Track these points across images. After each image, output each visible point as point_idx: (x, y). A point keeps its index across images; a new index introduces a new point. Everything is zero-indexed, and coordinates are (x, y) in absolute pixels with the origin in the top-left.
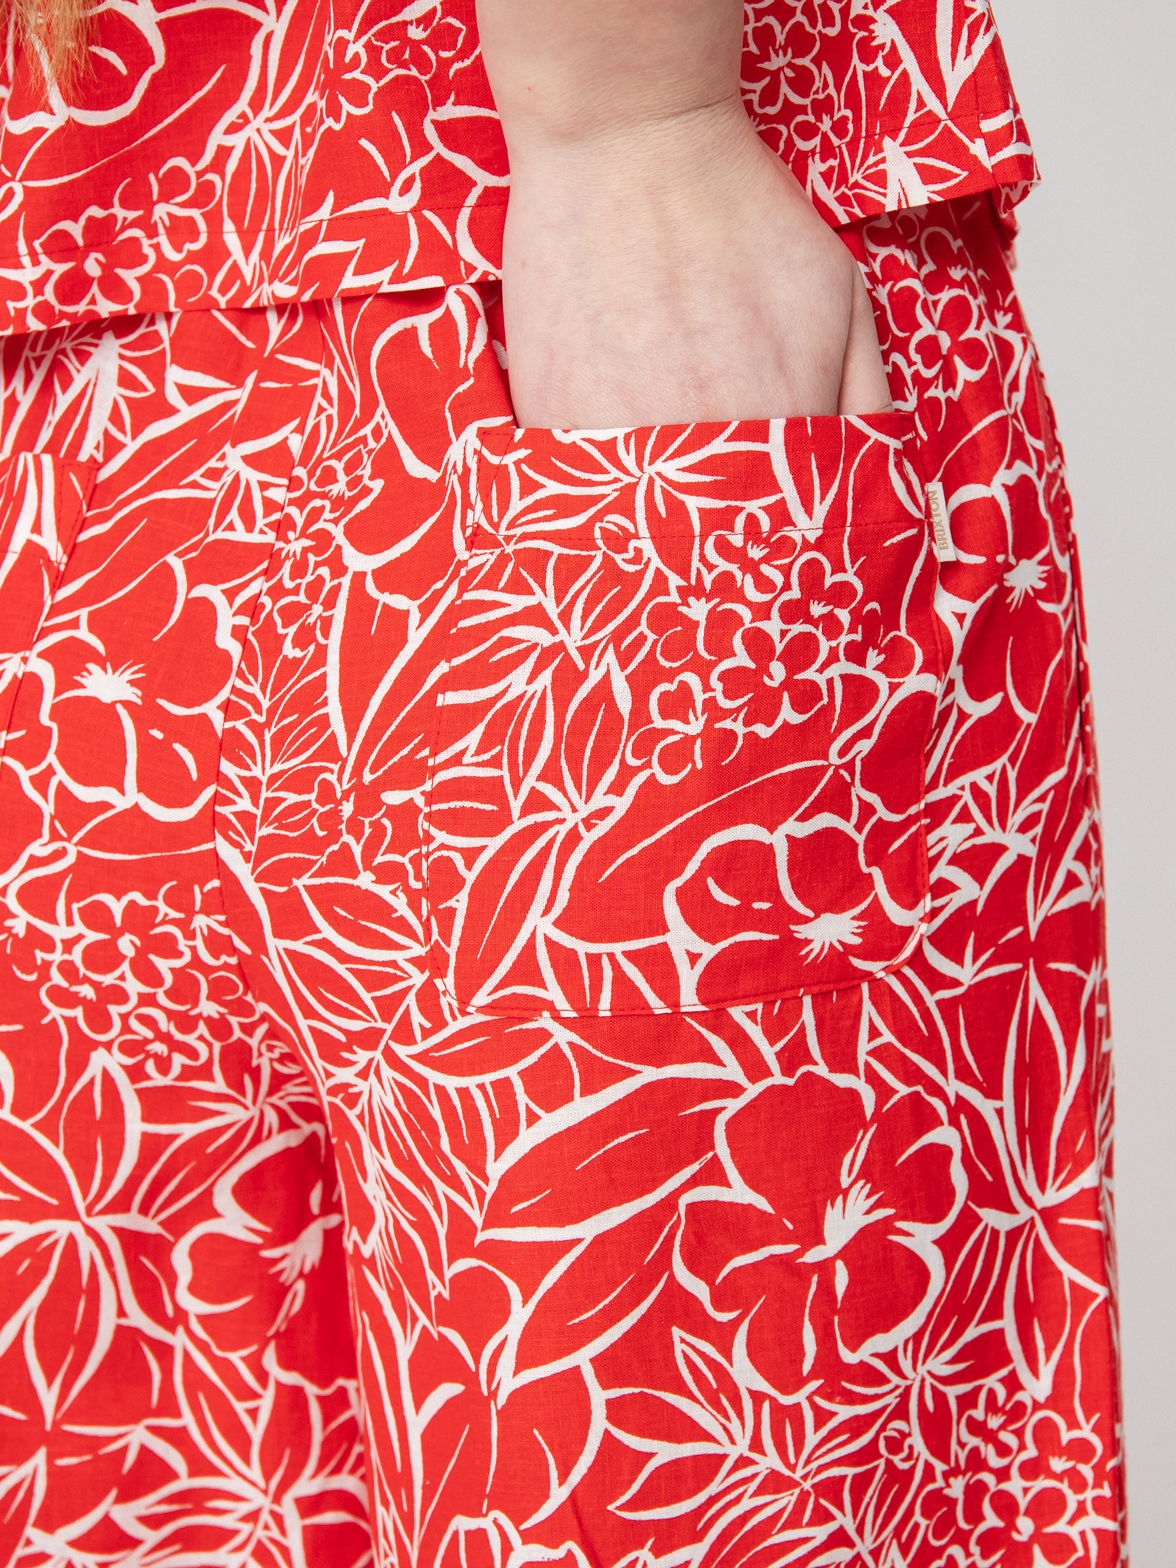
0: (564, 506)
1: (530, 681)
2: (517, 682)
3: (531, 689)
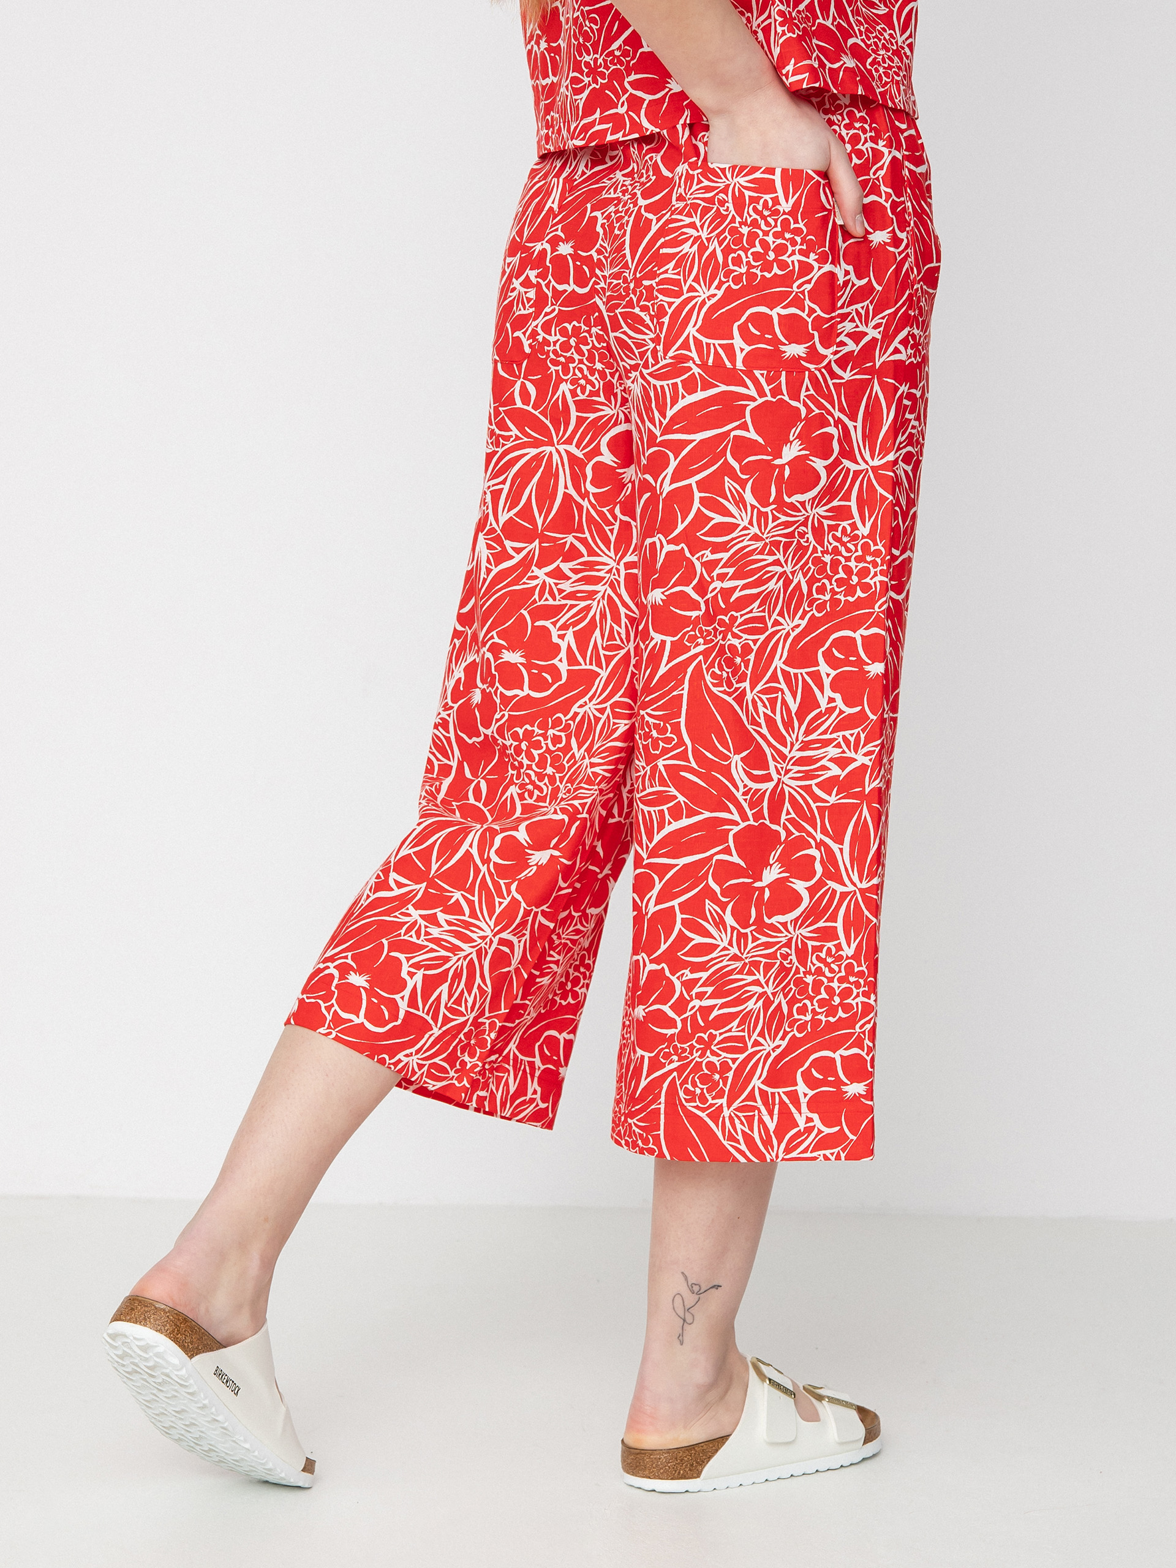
0: (708, 189)
1: (690, 248)
2: (686, 248)
3: (691, 250)
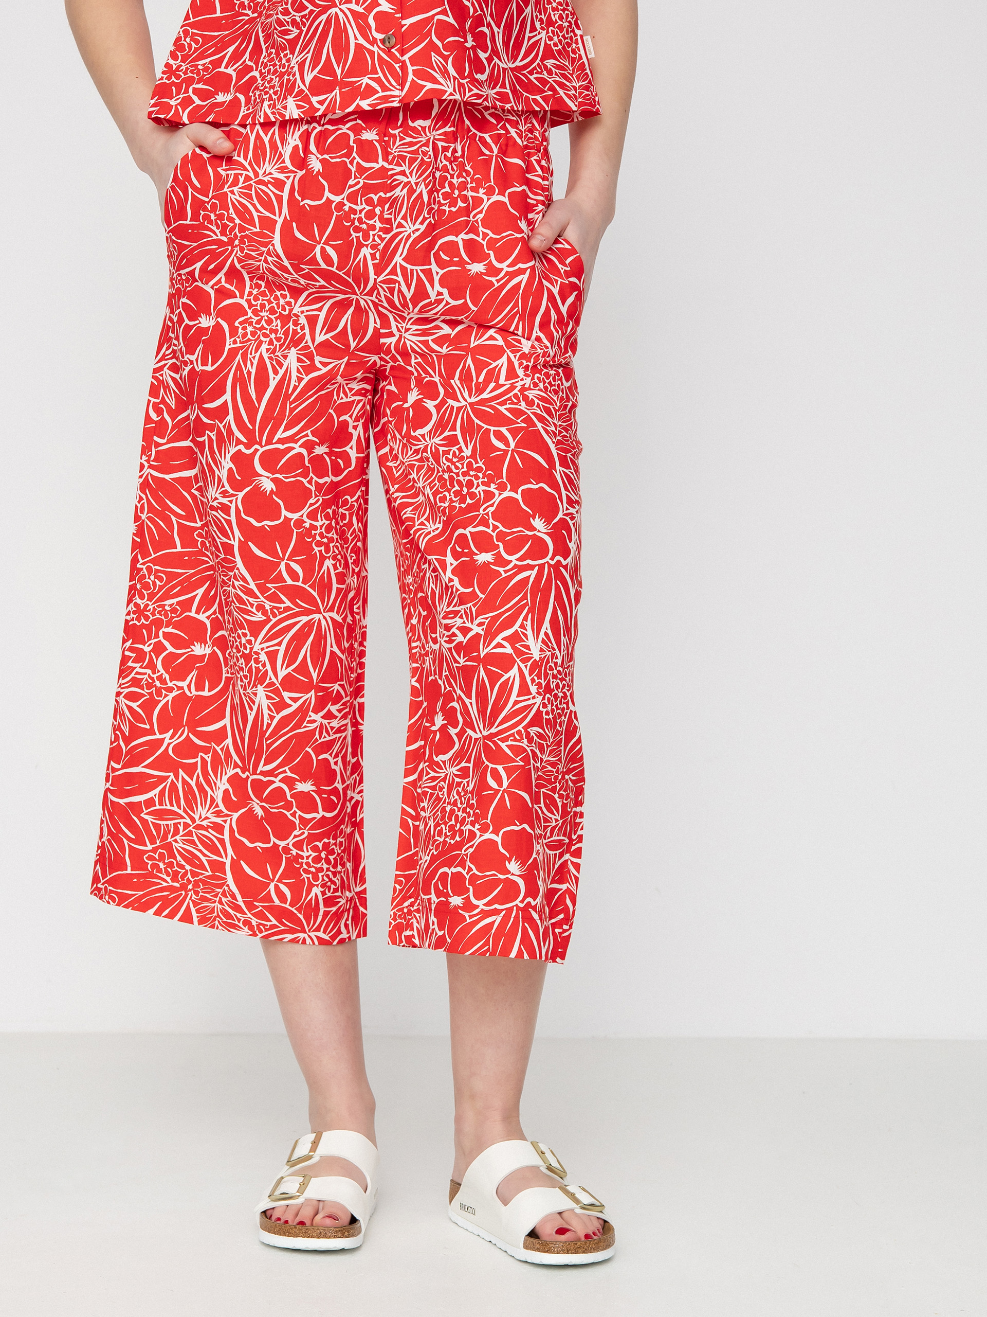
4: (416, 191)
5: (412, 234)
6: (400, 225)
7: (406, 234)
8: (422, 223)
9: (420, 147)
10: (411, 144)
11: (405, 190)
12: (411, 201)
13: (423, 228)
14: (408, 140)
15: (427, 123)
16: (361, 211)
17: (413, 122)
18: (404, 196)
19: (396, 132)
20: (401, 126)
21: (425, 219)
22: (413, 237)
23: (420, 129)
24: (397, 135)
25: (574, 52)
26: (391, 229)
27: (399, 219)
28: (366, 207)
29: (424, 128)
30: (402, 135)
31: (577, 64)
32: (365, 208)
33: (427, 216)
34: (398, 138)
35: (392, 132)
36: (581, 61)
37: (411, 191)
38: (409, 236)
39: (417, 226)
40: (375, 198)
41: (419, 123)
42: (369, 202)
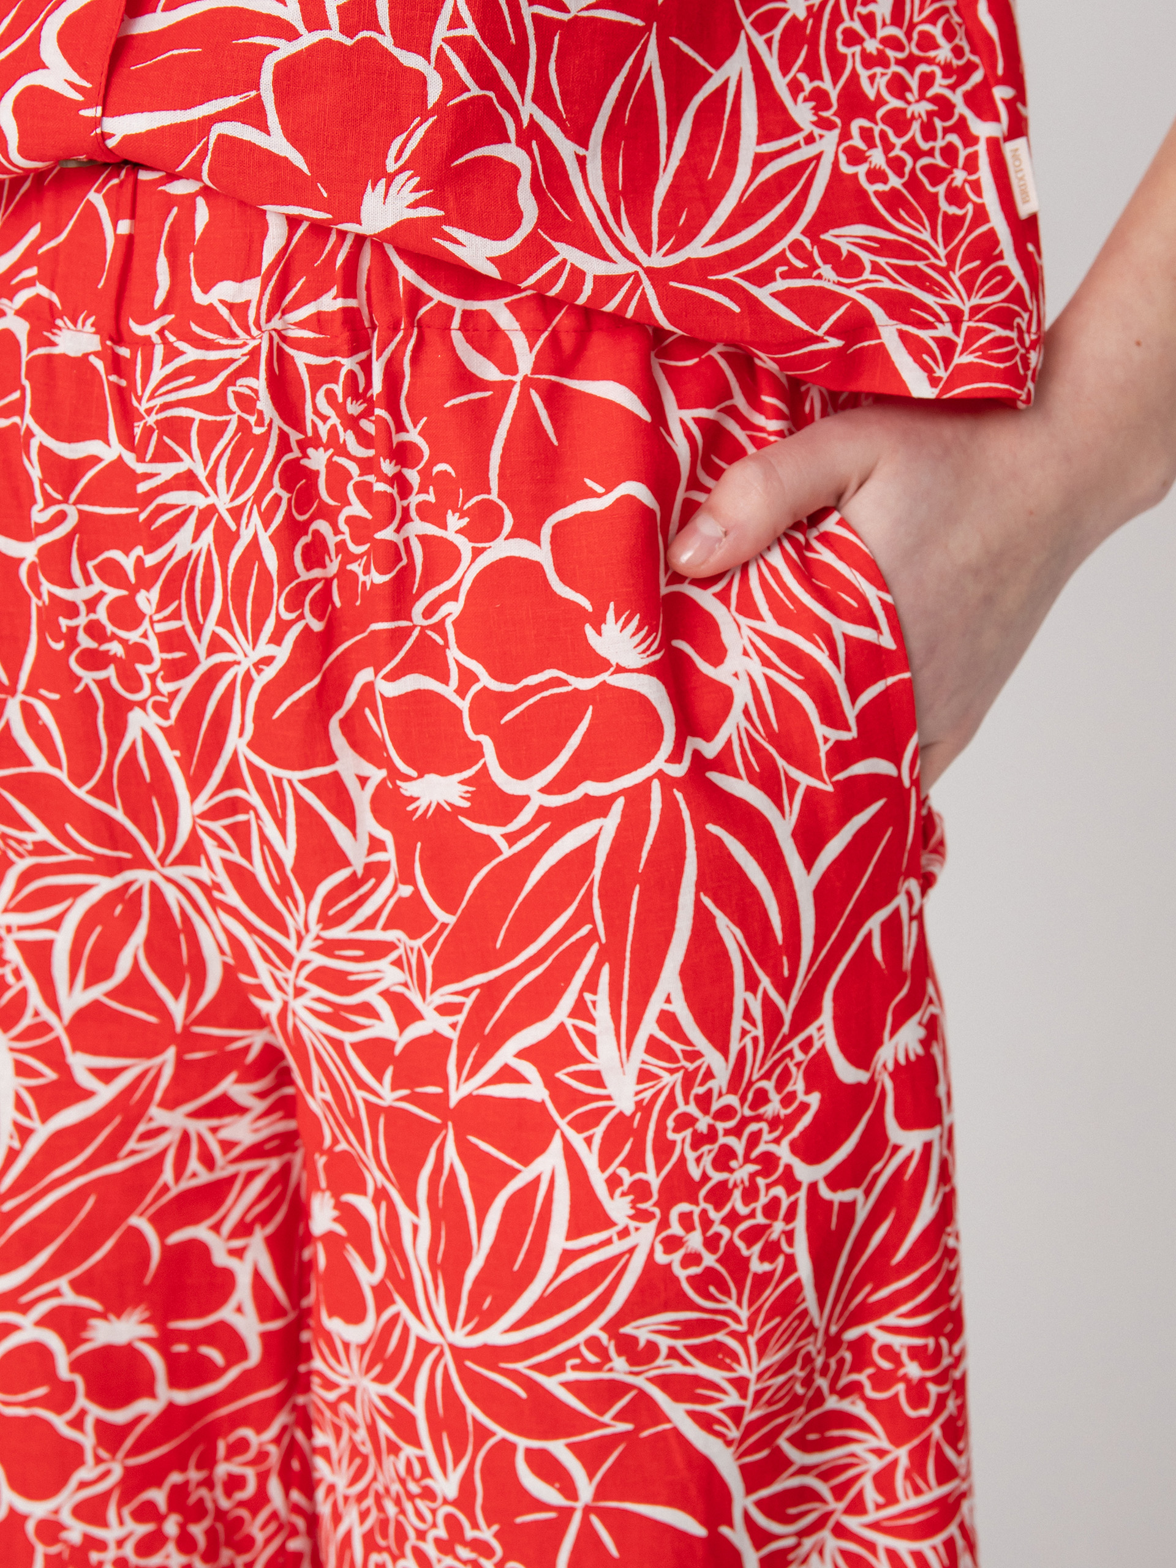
4: (236, 536)
5: (253, 672)
6: (217, 645)
7: (240, 670)
8: (276, 639)
9: (231, 380)
10: (203, 371)
11: (208, 536)
12: (231, 571)
13: (283, 653)
14: (191, 354)
15: (249, 290)
16: (92, 604)
17: (206, 290)
18: (209, 552)
19: (149, 330)
20: (165, 310)
21: (282, 628)
22: (260, 681)
23: (224, 312)
24: (156, 339)
25: (956, 196)
26: (193, 660)
27: (211, 625)
28: (106, 588)
29: (239, 310)
30: (172, 338)
31: (964, 239)
32: (102, 594)
33: (287, 616)
34: (159, 352)
35: (138, 330)
36: (983, 229)
37: (226, 539)
38: (248, 681)
39: (264, 649)
40: (128, 563)
41: (227, 291)
42: (111, 573)
